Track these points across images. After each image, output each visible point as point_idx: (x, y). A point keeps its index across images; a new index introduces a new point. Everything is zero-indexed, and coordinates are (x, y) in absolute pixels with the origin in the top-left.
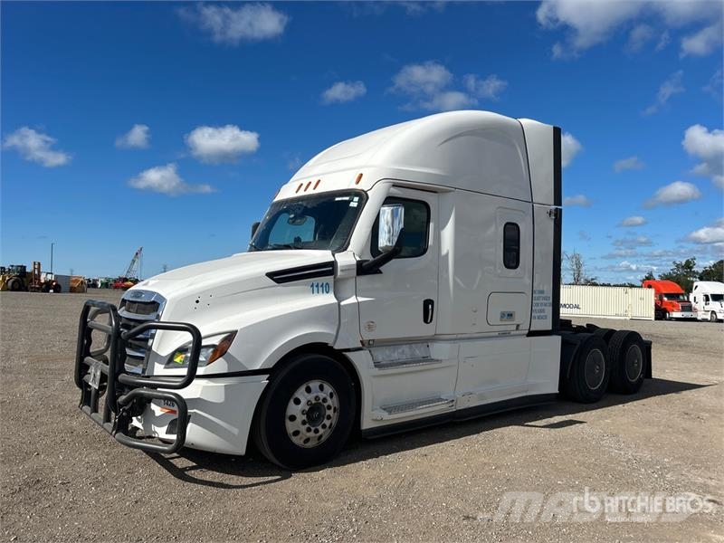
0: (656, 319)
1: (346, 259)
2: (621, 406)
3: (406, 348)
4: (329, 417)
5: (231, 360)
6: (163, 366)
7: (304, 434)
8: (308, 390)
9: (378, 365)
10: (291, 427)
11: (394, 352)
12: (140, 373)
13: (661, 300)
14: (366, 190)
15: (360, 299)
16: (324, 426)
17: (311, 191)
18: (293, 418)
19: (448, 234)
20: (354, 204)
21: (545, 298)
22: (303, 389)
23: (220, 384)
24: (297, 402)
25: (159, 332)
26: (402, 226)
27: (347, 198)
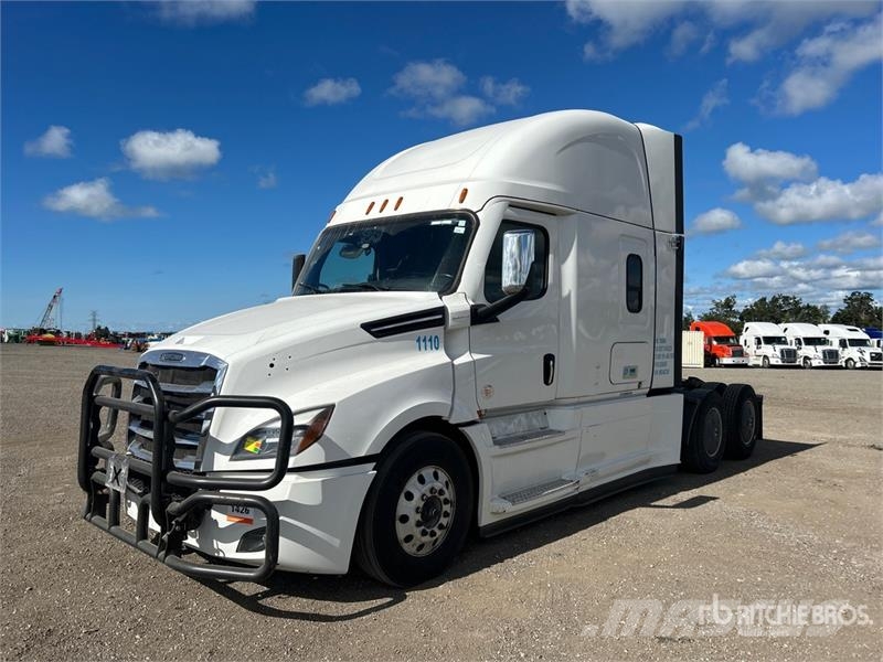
0: (706, 366)
1: (458, 303)
2: (742, 474)
3: (522, 417)
4: (446, 514)
5: (329, 446)
6: (229, 457)
7: (419, 539)
8: (422, 480)
9: (497, 442)
10: (402, 531)
11: (510, 423)
12: (193, 468)
13: (710, 344)
14: (474, 210)
15: (477, 357)
16: (441, 527)
17: (389, 212)
18: (404, 519)
19: (569, 269)
20: (460, 230)
21: (667, 349)
22: (415, 478)
23: (316, 479)
24: (409, 496)
25: (219, 410)
26: (533, 258)
27: (449, 222)
